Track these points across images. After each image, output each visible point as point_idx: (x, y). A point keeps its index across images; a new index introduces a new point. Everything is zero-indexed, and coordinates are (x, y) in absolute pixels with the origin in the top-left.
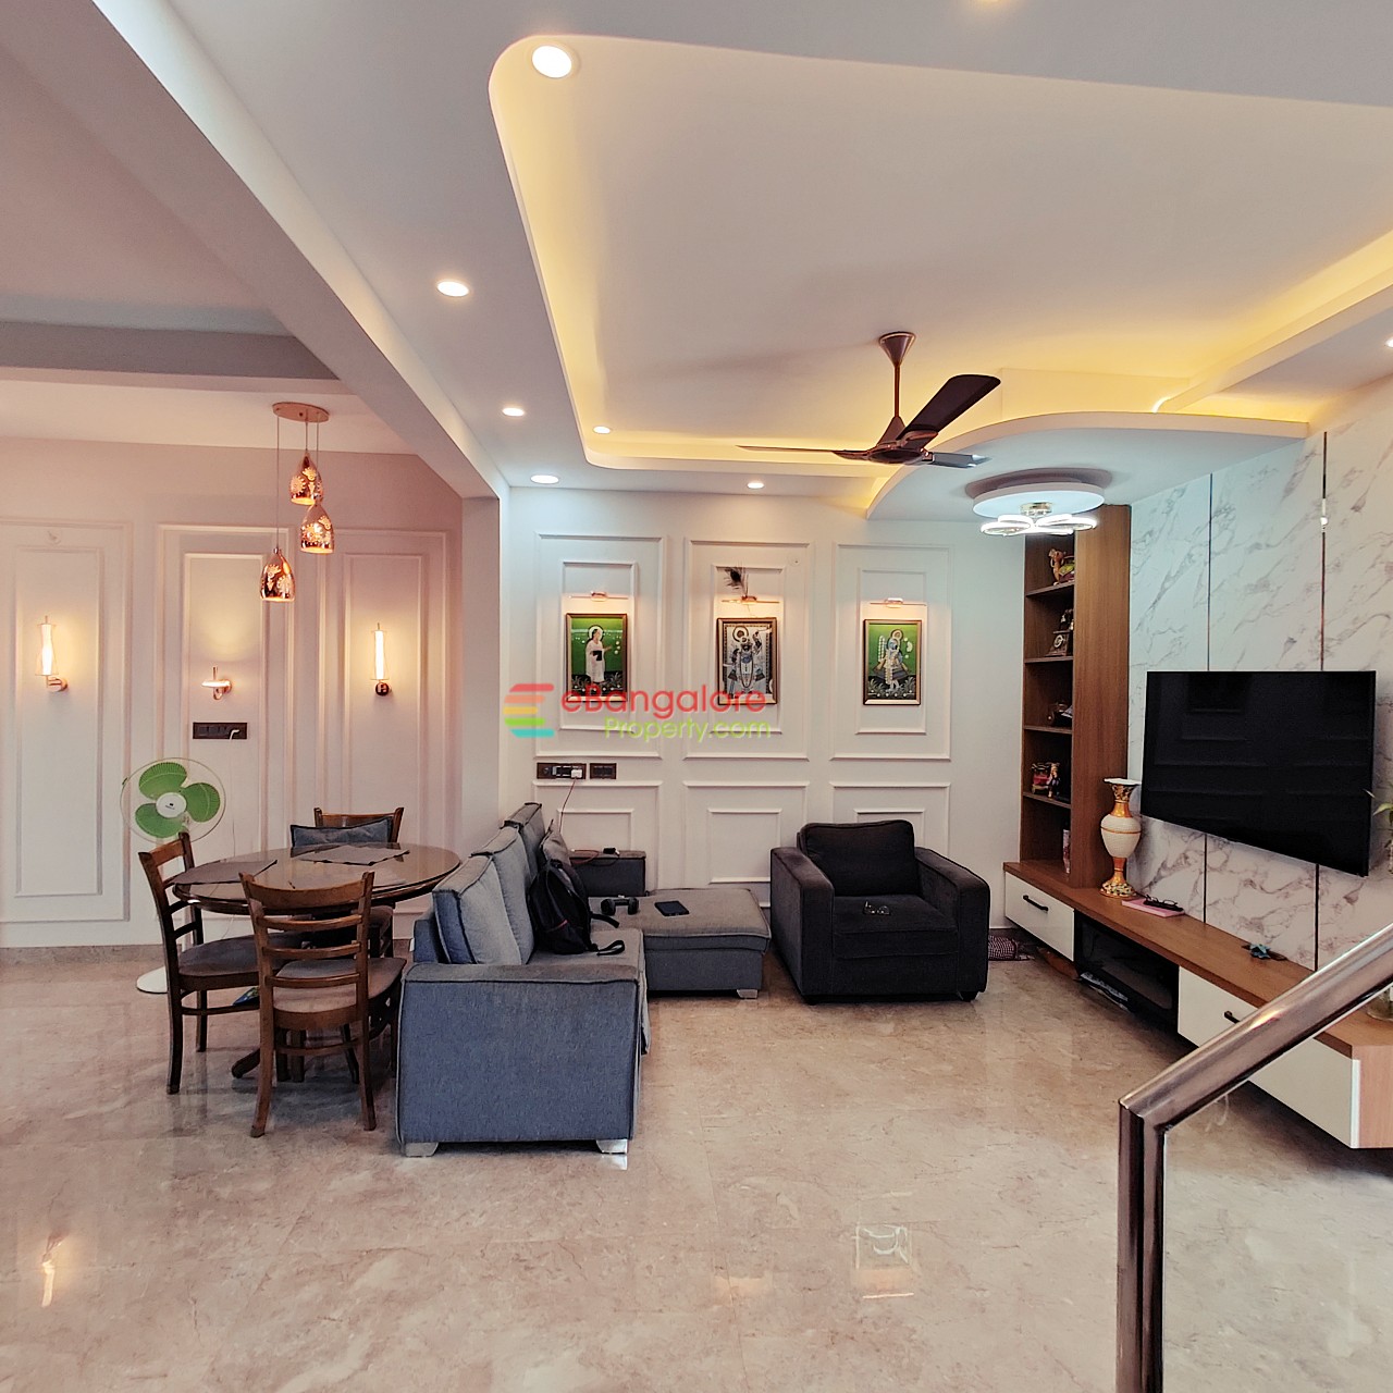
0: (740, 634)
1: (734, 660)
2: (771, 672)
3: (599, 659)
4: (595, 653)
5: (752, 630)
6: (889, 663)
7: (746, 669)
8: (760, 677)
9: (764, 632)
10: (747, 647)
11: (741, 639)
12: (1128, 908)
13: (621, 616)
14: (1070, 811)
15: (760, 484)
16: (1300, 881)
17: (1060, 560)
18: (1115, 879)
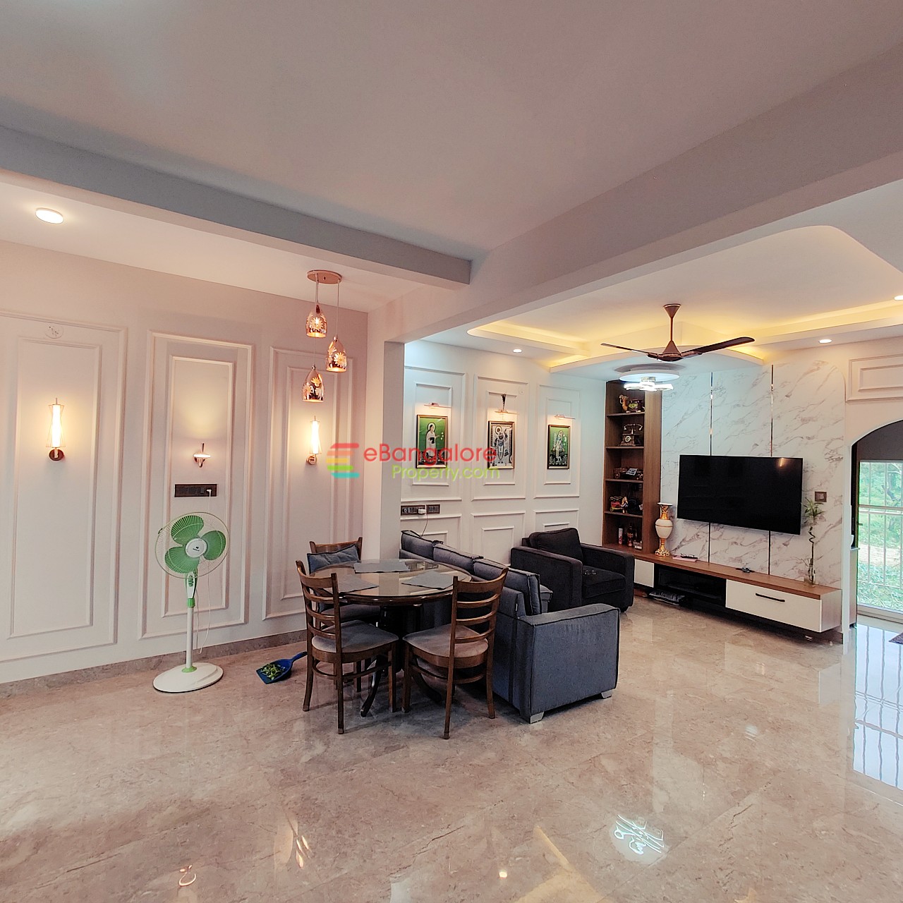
0: (499, 430)
1: (495, 444)
2: (511, 452)
3: (433, 442)
4: (431, 439)
5: (503, 428)
6: (557, 448)
7: (500, 449)
8: (507, 454)
9: (509, 429)
10: (501, 438)
11: (498, 433)
12: (678, 560)
13: (445, 418)
14: (641, 518)
15: (520, 351)
16: (761, 540)
17: (626, 401)
18: (662, 548)
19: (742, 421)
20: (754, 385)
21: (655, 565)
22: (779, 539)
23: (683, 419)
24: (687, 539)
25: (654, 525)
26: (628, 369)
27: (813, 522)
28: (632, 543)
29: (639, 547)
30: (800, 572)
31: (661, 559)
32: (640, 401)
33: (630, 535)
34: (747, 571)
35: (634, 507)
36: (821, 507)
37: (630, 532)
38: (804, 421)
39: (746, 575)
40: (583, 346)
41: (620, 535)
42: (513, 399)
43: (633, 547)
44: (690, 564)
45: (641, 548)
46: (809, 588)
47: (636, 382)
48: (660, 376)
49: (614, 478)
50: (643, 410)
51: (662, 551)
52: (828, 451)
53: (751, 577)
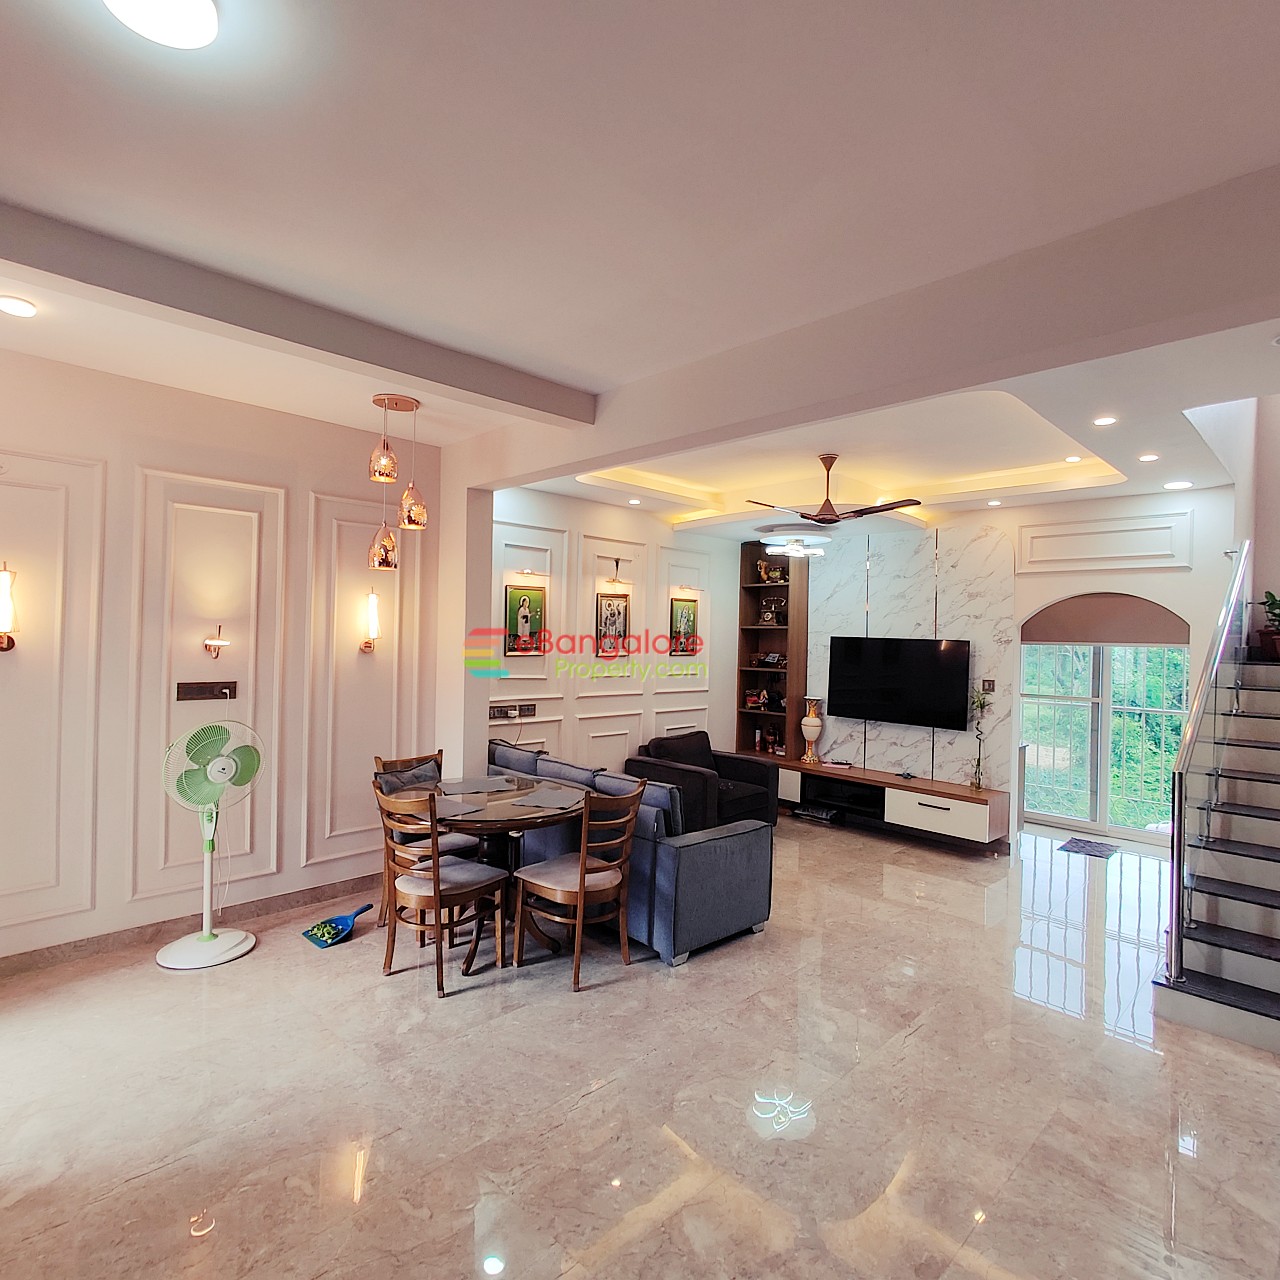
0: (610, 605)
1: (606, 624)
3: (526, 622)
4: (525, 617)
5: (616, 602)
6: (682, 628)
7: (612, 631)
10: (613, 615)
11: (610, 609)
12: (828, 767)
13: (541, 589)
14: (785, 717)
15: (638, 502)
16: (924, 739)
17: (766, 568)
18: (809, 753)
19: (902, 596)
20: (916, 553)
21: (802, 774)
22: (944, 736)
23: (835, 592)
24: (839, 742)
25: (799, 725)
26: (770, 529)
27: (979, 714)
28: (773, 748)
29: (781, 753)
30: (966, 775)
31: (808, 767)
32: (783, 568)
33: (771, 738)
34: (908, 777)
35: (774, 702)
36: (989, 698)
37: (770, 735)
38: (972, 596)
39: (907, 782)
40: (716, 497)
41: (758, 739)
42: (627, 564)
43: (774, 753)
44: (843, 771)
45: (783, 754)
46: (976, 793)
47: (780, 545)
48: (810, 538)
49: (751, 666)
50: (787, 580)
51: (809, 757)
52: (996, 632)
53: (912, 783)
